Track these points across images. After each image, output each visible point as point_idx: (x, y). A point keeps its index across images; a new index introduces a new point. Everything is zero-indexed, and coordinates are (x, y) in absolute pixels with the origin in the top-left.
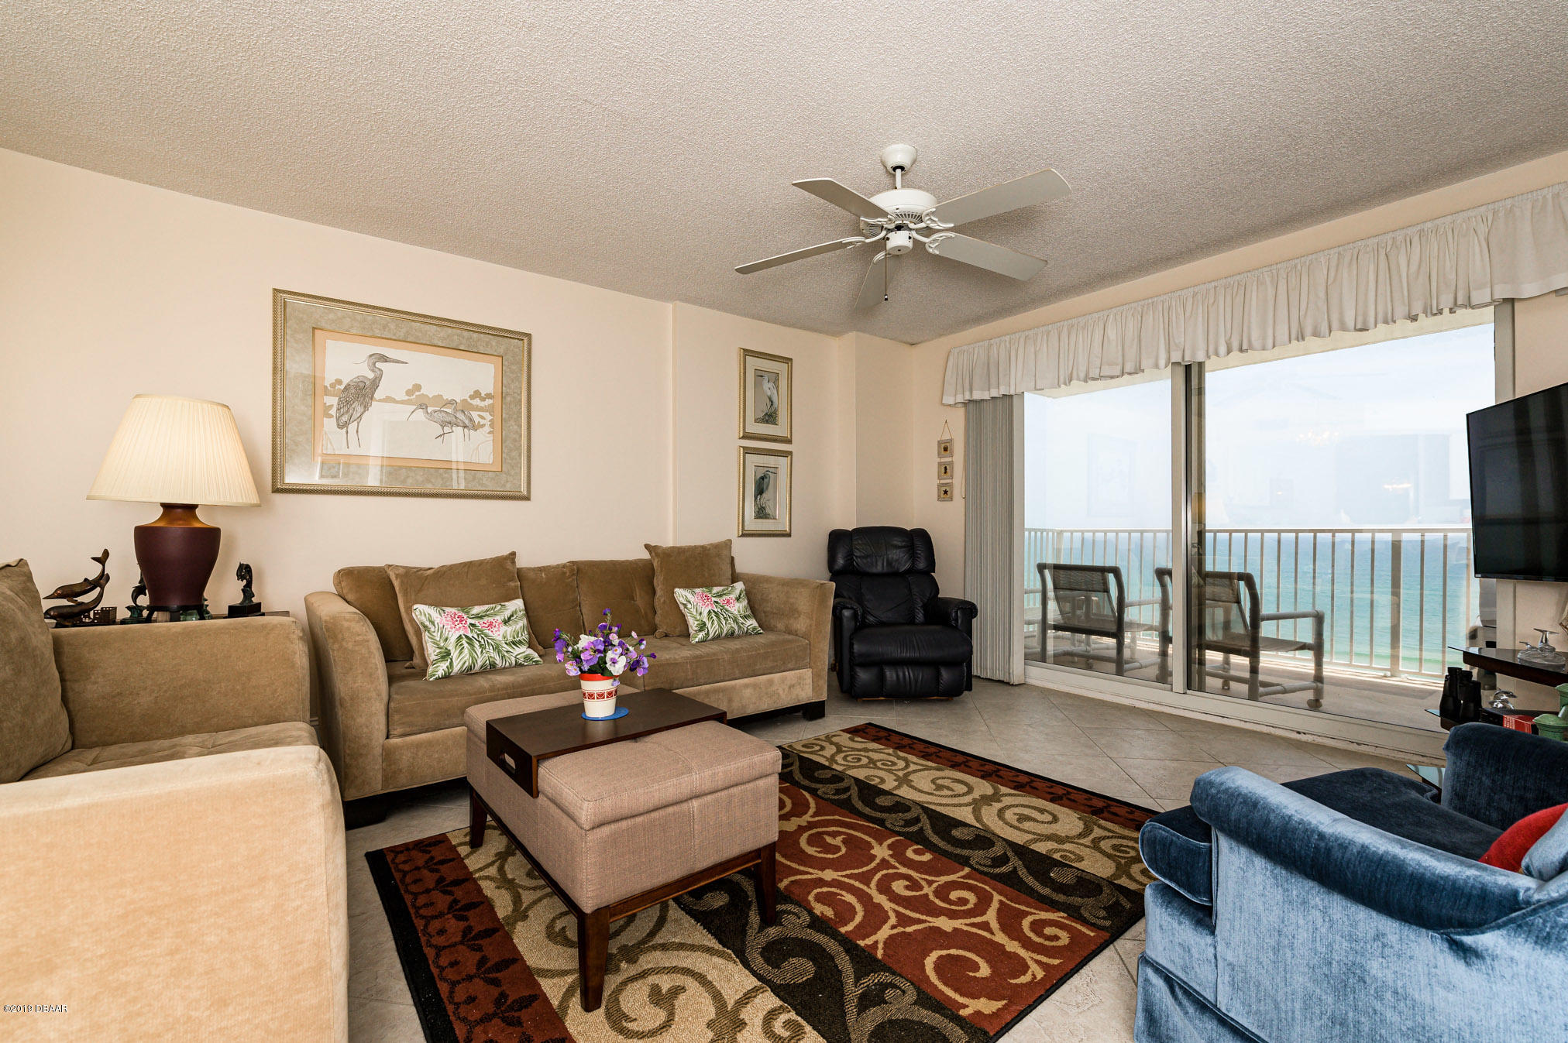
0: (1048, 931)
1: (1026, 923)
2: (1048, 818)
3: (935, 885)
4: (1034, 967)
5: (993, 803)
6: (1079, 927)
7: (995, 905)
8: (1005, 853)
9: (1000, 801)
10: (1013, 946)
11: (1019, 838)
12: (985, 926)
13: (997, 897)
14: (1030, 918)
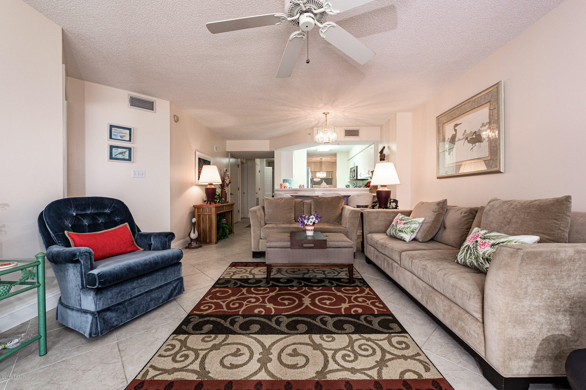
0: (207, 308)
1: (214, 307)
2: (227, 362)
3: (245, 305)
4: (208, 299)
5: (261, 356)
6: (199, 313)
7: (224, 307)
8: (233, 327)
9: (259, 361)
10: (215, 301)
11: (232, 338)
12: (224, 302)
13: (225, 310)
14: (213, 308)
